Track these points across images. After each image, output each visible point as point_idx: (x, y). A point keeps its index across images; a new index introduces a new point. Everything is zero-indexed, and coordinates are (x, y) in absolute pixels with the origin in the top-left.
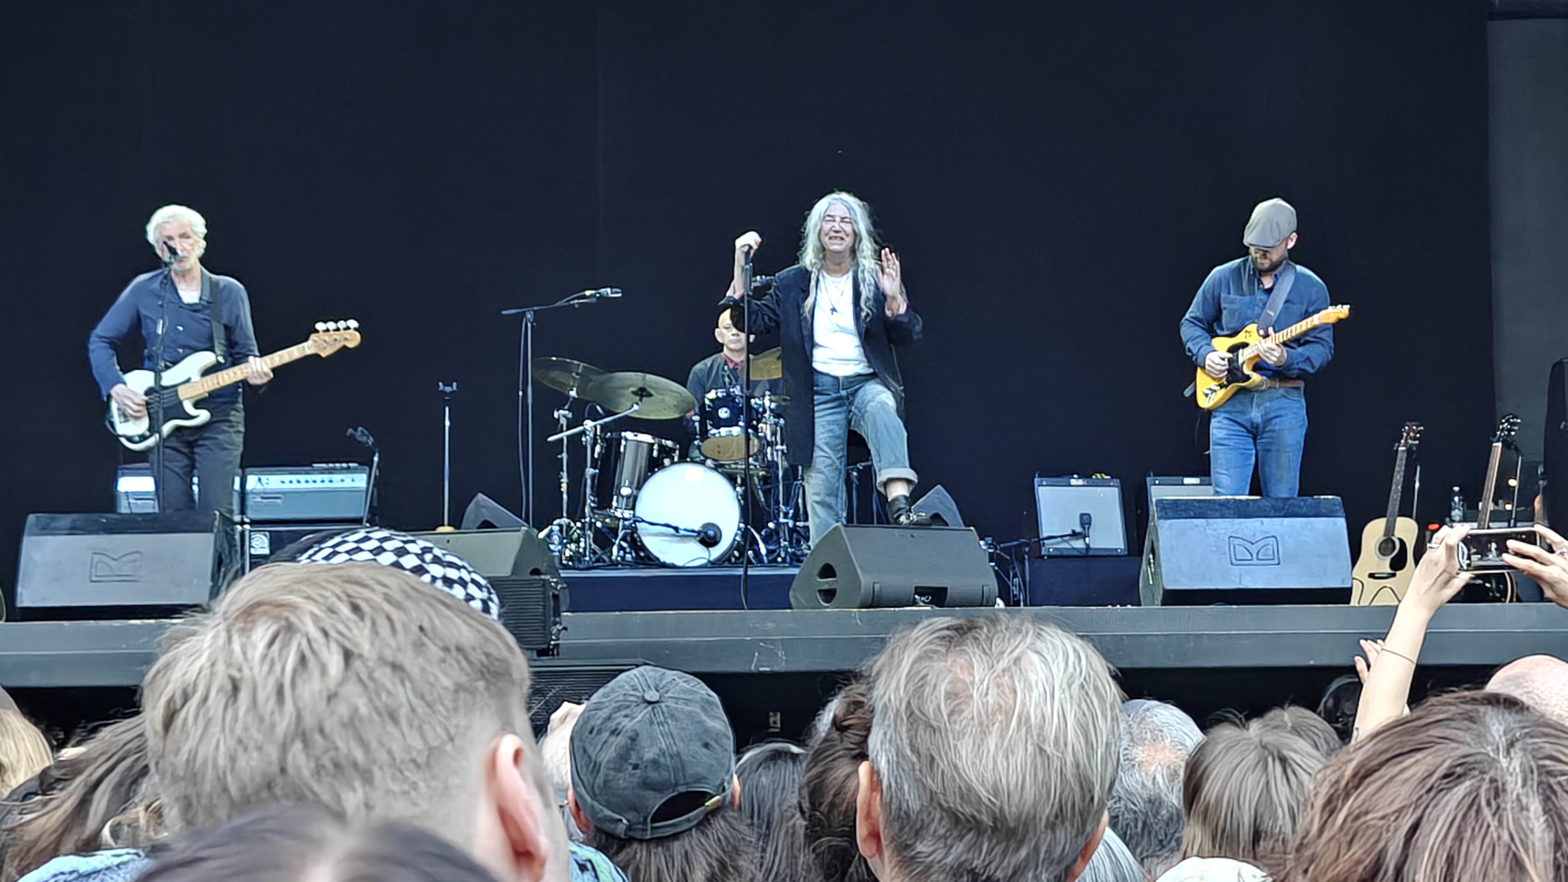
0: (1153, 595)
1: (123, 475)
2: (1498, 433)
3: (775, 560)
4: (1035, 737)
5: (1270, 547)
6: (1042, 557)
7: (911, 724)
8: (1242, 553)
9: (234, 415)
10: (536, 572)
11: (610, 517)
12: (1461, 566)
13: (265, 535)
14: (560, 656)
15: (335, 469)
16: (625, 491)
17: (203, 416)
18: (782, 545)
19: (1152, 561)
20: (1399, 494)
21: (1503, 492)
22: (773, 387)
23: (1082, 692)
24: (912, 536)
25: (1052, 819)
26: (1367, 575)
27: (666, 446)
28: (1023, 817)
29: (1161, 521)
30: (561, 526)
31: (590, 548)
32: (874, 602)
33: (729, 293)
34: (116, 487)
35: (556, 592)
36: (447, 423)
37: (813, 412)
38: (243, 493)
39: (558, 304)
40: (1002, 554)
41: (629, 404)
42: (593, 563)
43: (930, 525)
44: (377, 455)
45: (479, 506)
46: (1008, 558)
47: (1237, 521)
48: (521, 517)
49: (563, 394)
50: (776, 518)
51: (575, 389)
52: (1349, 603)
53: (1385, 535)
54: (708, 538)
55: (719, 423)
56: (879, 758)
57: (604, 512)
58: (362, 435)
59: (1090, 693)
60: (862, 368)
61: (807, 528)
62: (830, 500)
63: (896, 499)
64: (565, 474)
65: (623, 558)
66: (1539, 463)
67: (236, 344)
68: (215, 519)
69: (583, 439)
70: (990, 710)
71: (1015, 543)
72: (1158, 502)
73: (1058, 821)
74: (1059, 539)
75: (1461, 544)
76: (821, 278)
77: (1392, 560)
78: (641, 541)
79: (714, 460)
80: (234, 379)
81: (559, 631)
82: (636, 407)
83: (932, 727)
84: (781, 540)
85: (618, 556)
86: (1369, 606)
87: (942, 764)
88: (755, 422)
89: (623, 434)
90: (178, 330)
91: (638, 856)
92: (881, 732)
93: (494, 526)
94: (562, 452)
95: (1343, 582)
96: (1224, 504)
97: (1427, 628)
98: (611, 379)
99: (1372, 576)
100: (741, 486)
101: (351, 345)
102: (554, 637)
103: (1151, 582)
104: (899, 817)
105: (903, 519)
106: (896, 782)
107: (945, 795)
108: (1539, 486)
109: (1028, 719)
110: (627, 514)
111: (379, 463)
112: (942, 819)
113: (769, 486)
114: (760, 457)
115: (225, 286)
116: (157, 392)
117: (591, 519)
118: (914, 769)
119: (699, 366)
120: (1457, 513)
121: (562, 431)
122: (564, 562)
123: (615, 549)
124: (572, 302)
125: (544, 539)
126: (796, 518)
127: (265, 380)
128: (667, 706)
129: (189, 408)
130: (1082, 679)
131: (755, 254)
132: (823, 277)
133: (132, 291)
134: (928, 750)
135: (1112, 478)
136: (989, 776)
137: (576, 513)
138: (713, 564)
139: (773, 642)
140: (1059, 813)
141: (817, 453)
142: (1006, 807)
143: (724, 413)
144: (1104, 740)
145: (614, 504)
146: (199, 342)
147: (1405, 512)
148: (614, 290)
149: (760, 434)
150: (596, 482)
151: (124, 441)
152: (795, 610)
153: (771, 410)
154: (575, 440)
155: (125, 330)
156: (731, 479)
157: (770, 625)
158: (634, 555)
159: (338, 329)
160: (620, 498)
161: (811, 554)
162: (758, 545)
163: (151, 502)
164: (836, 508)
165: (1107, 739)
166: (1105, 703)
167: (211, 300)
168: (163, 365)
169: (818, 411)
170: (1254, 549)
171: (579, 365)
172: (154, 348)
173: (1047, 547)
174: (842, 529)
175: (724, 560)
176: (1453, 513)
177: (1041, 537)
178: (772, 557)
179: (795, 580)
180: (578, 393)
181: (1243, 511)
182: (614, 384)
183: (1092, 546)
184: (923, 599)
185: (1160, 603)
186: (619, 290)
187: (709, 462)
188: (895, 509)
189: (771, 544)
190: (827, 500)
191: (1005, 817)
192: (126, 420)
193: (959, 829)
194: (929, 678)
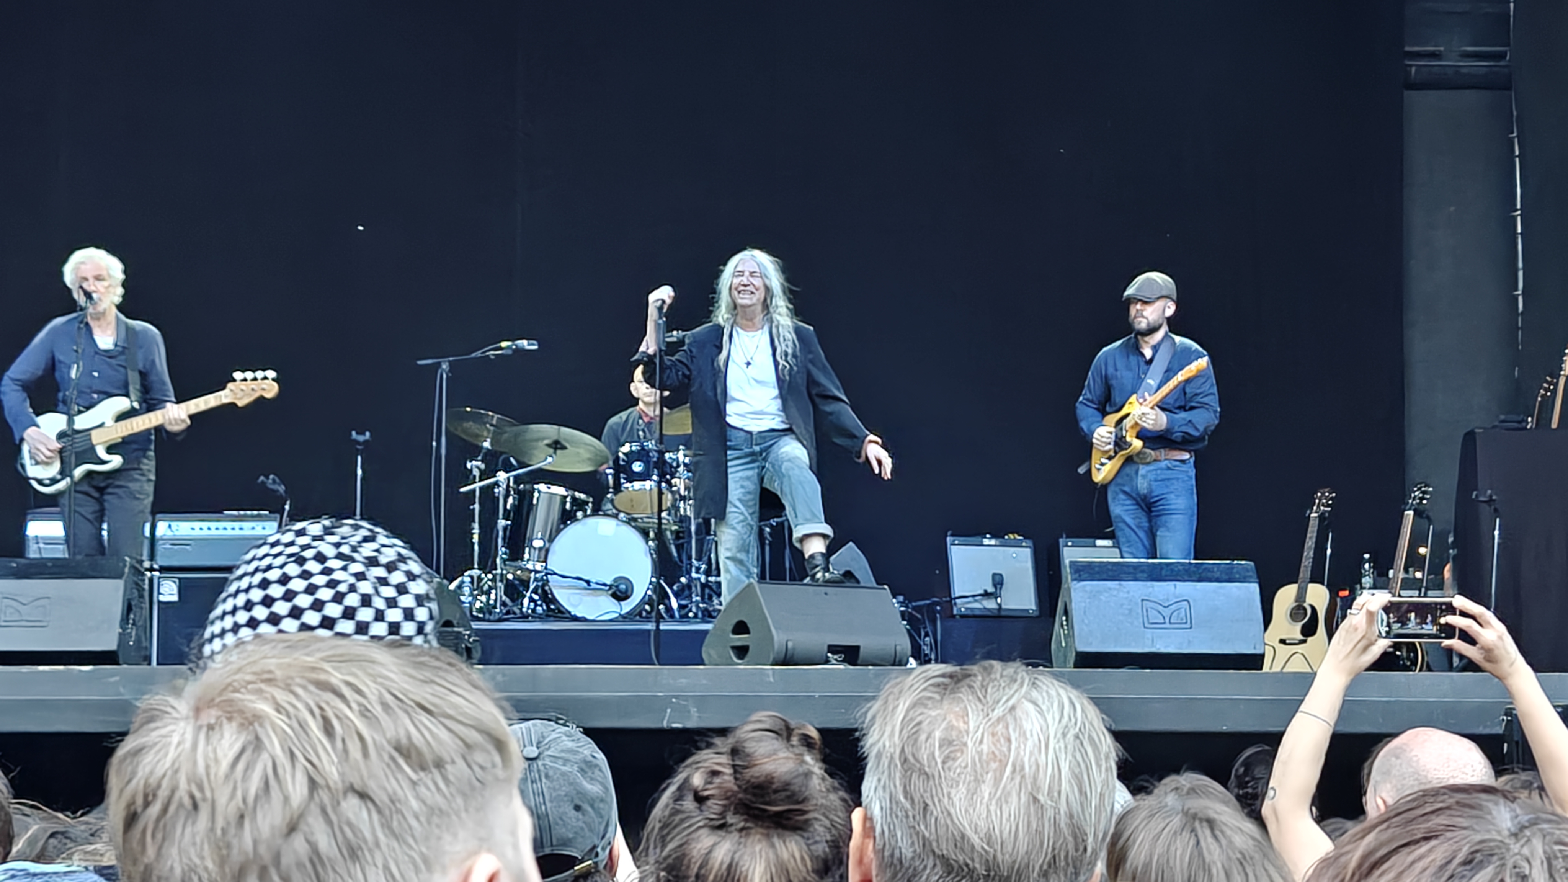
0: (1065, 657)
1: (32, 519)
2: (1410, 501)
3: (686, 616)
4: (1029, 787)
5: (1183, 610)
6: (954, 616)
7: (906, 771)
8: (1155, 617)
9: (145, 463)
11: (521, 569)
12: (1380, 632)
13: (175, 582)
15: (245, 516)
16: (538, 543)
17: (116, 461)
18: (694, 600)
19: (1065, 623)
20: (1311, 560)
21: (1414, 561)
22: (687, 441)
23: (1078, 741)
24: (826, 594)
25: (1045, 867)
26: (1278, 641)
27: (580, 499)
28: (1016, 867)
29: (1075, 582)
30: (472, 577)
31: (501, 600)
32: (787, 660)
33: (642, 348)
34: (26, 530)
36: (360, 472)
37: (727, 467)
39: (473, 355)
40: (914, 613)
41: (543, 456)
42: (505, 614)
43: (841, 582)
44: (288, 502)
46: (919, 616)
47: (1149, 583)
49: (477, 445)
50: (689, 572)
51: (489, 440)
52: (1261, 669)
53: (1296, 601)
54: (620, 592)
55: (633, 477)
56: (873, 805)
57: (515, 564)
58: (273, 483)
59: (1085, 743)
60: (777, 423)
61: (719, 584)
62: (742, 556)
63: (812, 557)
64: (476, 526)
65: (534, 610)
66: (1449, 533)
67: (152, 389)
69: (496, 490)
70: (984, 758)
71: (928, 602)
72: (1071, 562)
73: (1051, 871)
74: (970, 599)
75: (1381, 611)
76: (734, 333)
77: (1304, 627)
78: (552, 593)
79: (626, 514)
80: (148, 425)
82: (550, 459)
83: (926, 774)
84: (693, 595)
85: (528, 608)
86: (1281, 672)
87: (936, 810)
88: (668, 477)
89: (536, 486)
90: (94, 376)
92: (876, 779)
94: (474, 503)
95: (1255, 648)
96: (1136, 567)
97: (1345, 696)
98: (525, 431)
99: (1283, 641)
100: (653, 540)
101: (269, 395)
103: (1064, 644)
104: (892, 863)
105: (819, 575)
106: (889, 828)
107: (937, 841)
108: (1449, 554)
109: (1022, 768)
110: (539, 567)
111: (289, 512)
112: (935, 865)
113: (681, 541)
114: (673, 512)
115: (140, 331)
116: (68, 436)
117: (502, 570)
118: (907, 817)
119: (614, 419)
120: (1367, 581)
121: (474, 482)
122: (475, 614)
123: (526, 601)
124: (487, 353)
125: (455, 591)
126: (708, 573)
127: (182, 427)
128: (544, 765)
129: (101, 453)
130: (1077, 730)
131: (668, 309)
132: (737, 331)
133: (47, 334)
134: (922, 796)
135: (1025, 538)
136: (982, 824)
137: (487, 565)
138: (625, 618)
139: (686, 698)
140: (1052, 861)
141: (730, 508)
142: (999, 856)
143: (637, 467)
144: (1099, 790)
145: (526, 556)
146: (114, 387)
147: (1316, 578)
148: (531, 342)
149: (674, 489)
150: (508, 533)
151: (34, 484)
152: (707, 667)
153: (685, 465)
154: (487, 492)
155: (40, 373)
156: (645, 533)
157: (683, 682)
158: (545, 607)
159: (255, 379)
160: (532, 550)
161: (724, 610)
162: (669, 598)
163: (61, 547)
164: (748, 564)
165: (1102, 789)
166: (1100, 754)
167: (126, 345)
168: (76, 409)
169: (731, 467)
170: (1167, 613)
171: (493, 417)
172: (67, 393)
173: (959, 606)
175: (635, 615)
176: (1363, 580)
177: (953, 596)
178: (683, 612)
179: (708, 636)
180: (492, 444)
181: (1157, 574)
182: (528, 436)
183: (1003, 606)
184: (835, 657)
185: (1072, 664)
186: (535, 342)
187: (622, 515)
188: (812, 566)
189: (682, 599)
190: (739, 555)
191: (998, 866)
192: (37, 463)
193: (952, 876)
194: (924, 725)
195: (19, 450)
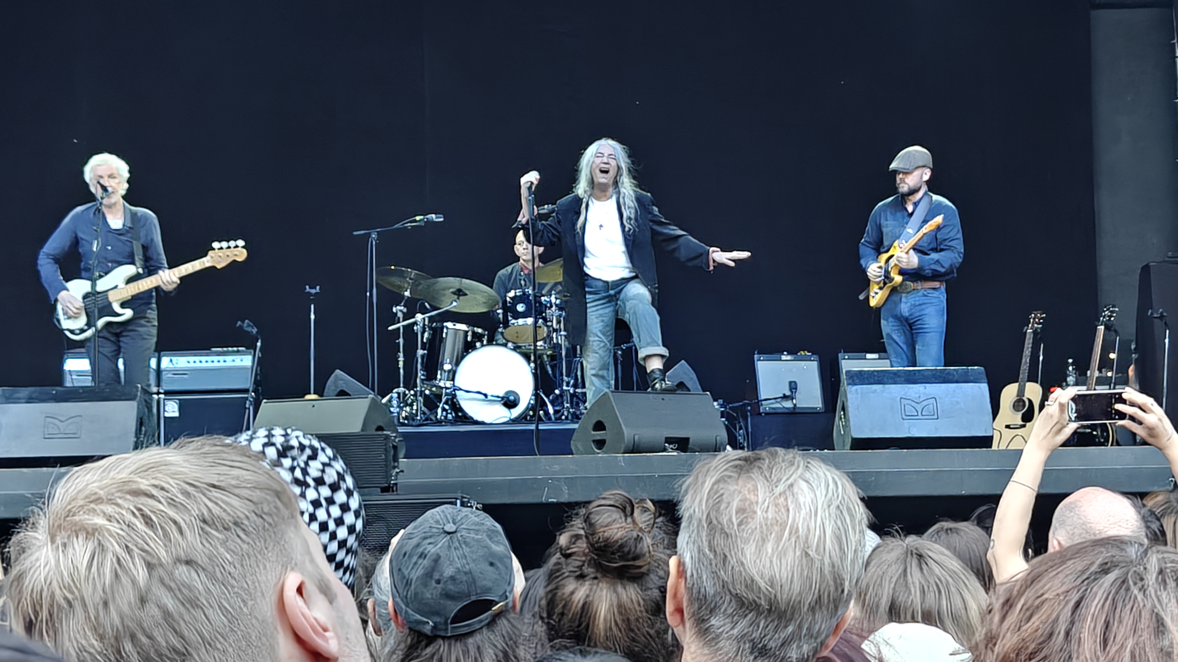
0: (844, 442)
1: (67, 358)
2: (1101, 319)
3: (560, 418)
4: (802, 544)
5: (931, 406)
6: (760, 414)
7: (711, 531)
8: (910, 411)
9: (150, 313)
10: (380, 428)
11: (435, 386)
12: (1070, 418)
13: (176, 402)
14: (399, 492)
15: (228, 352)
16: (447, 367)
17: (128, 313)
19: (843, 416)
20: (1028, 365)
21: (1105, 363)
22: (557, 287)
23: (838, 511)
24: (663, 399)
25: (813, 604)
26: (1004, 426)
27: (478, 333)
28: (791, 603)
29: (850, 386)
30: (399, 394)
31: (421, 410)
32: (635, 449)
34: (63, 366)
35: (395, 444)
36: (313, 317)
37: (586, 308)
38: (159, 371)
39: (395, 227)
40: (731, 412)
41: (450, 302)
42: (424, 421)
43: (676, 390)
44: (260, 341)
45: (337, 378)
46: (735, 415)
47: (906, 386)
48: (368, 387)
49: (400, 294)
51: (409, 290)
52: (991, 447)
53: (1017, 396)
54: (510, 403)
56: (685, 554)
57: (431, 383)
58: (249, 327)
59: (844, 512)
60: (626, 274)
61: (584, 394)
63: (653, 371)
64: (401, 355)
65: (446, 417)
66: (1132, 341)
67: (151, 259)
68: (137, 391)
69: (415, 328)
70: (769, 523)
71: (741, 404)
72: (847, 372)
73: (818, 607)
74: (773, 401)
75: (1071, 402)
77: (1023, 415)
78: (459, 404)
79: (514, 343)
81: (397, 473)
82: (455, 304)
83: (726, 533)
85: (442, 416)
86: (1006, 450)
87: (732, 561)
88: (543, 314)
89: (445, 324)
90: (108, 249)
91: (442, 649)
92: (687, 535)
93: (348, 395)
94: (399, 338)
95: (986, 431)
98: (436, 283)
99: (1008, 427)
101: (240, 259)
102: (393, 478)
103: (842, 432)
104: (699, 599)
105: (657, 386)
106: (697, 572)
107: (733, 584)
108: (1132, 358)
109: (797, 530)
110: (449, 384)
111: (261, 347)
112: (731, 601)
113: (555, 362)
115: (142, 216)
116: (92, 296)
117: (421, 388)
118: (711, 564)
119: (502, 272)
120: (1071, 379)
121: (399, 322)
122: (401, 421)
123: (439, 411)
124: (406, 225)
125: (385, 404)
126: (575, 386)
127: (175, 286)
128: (462, 535)
129: (117, 308)
130: (838, 502)
131: (536, 188)
132: (593, 202)
133: (71, 219)
134: (722, 550)
135: (813, 354)
136: (766, 572)
137: (410, 384)
138: (514, 421)
139: (558, 480)
140: (818, 599)
141: (592, 338)
142: (779, 594)
143: (520, 308)
144: (853, 547)
145: (439, 377)
146: (124, 258)
147: (1032, 378)
148: (438, 215)
149: (548, 323)
150: (425, 360)
151: (68, 333)
152: (574, 456)
154: (409, 329)
155: (67, 248)
157: (557, 467)
158: (454, 415)
159: (229, 247)
160: (443, 372)
161: (587, 413)
162: (547, 406)
164: (607, 378)
165: (855, 547)
166: (855, 520)
167: (131, 226)
168: (97, 275)
169: (590, 307)
170: (919, 408)
171: (411, 272)
172: (91, 262)
173: (764, 406)
174: (610, 394)
175: (522, 418)
176: (1069, 379)
177: (760, 399)
178: (558, 416)
179: (575, 434)
180: (411, 293)
181: (911, 379)
182: (438, 287)
183: (798, 406)
184: (671, 446)
185: (849, 448)
186: (442, 216)
187: (510, 345)
188: (652, 379)
189: (557, 406)
190: (601, 373)
191: (778, 603)
192: (69, 318)
193: (743, 609)
194: (724, 497)
195: (54, 308)
